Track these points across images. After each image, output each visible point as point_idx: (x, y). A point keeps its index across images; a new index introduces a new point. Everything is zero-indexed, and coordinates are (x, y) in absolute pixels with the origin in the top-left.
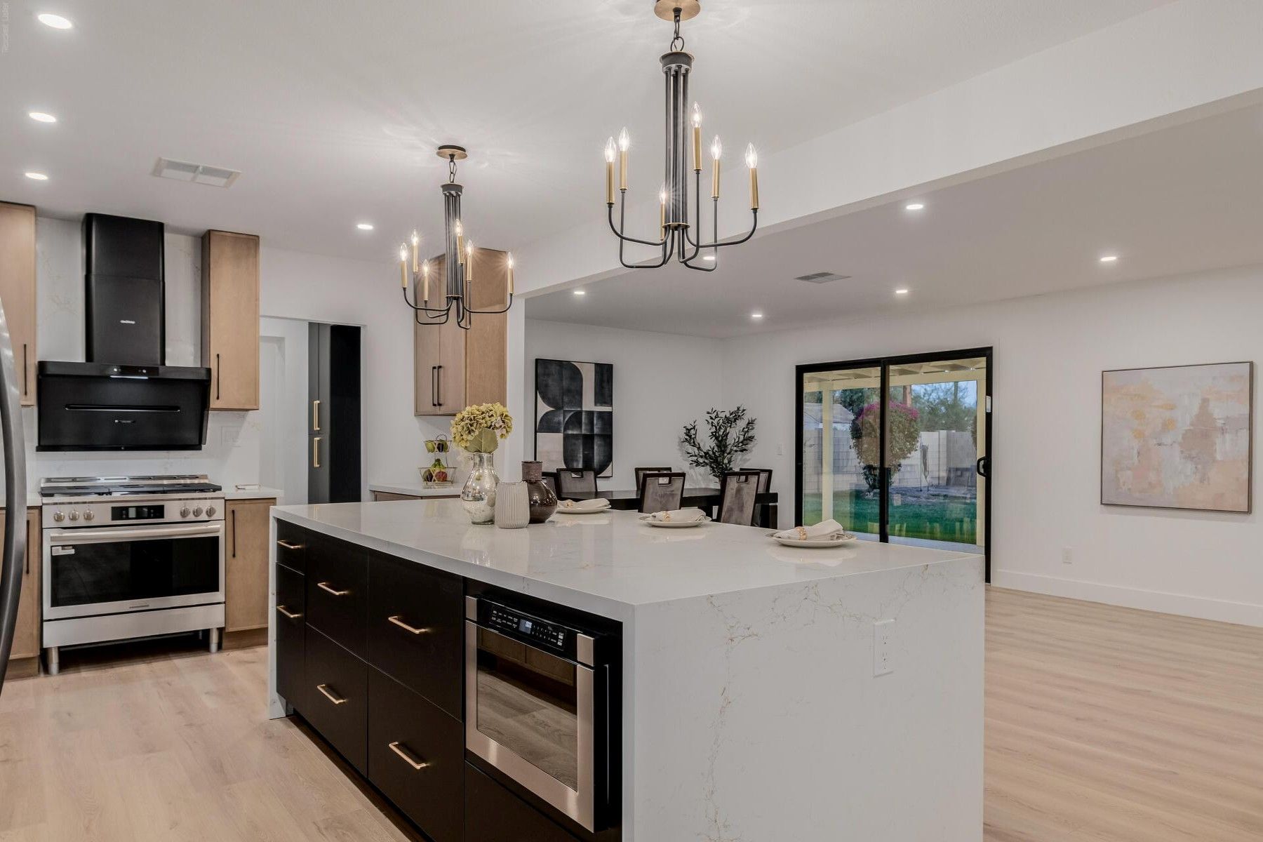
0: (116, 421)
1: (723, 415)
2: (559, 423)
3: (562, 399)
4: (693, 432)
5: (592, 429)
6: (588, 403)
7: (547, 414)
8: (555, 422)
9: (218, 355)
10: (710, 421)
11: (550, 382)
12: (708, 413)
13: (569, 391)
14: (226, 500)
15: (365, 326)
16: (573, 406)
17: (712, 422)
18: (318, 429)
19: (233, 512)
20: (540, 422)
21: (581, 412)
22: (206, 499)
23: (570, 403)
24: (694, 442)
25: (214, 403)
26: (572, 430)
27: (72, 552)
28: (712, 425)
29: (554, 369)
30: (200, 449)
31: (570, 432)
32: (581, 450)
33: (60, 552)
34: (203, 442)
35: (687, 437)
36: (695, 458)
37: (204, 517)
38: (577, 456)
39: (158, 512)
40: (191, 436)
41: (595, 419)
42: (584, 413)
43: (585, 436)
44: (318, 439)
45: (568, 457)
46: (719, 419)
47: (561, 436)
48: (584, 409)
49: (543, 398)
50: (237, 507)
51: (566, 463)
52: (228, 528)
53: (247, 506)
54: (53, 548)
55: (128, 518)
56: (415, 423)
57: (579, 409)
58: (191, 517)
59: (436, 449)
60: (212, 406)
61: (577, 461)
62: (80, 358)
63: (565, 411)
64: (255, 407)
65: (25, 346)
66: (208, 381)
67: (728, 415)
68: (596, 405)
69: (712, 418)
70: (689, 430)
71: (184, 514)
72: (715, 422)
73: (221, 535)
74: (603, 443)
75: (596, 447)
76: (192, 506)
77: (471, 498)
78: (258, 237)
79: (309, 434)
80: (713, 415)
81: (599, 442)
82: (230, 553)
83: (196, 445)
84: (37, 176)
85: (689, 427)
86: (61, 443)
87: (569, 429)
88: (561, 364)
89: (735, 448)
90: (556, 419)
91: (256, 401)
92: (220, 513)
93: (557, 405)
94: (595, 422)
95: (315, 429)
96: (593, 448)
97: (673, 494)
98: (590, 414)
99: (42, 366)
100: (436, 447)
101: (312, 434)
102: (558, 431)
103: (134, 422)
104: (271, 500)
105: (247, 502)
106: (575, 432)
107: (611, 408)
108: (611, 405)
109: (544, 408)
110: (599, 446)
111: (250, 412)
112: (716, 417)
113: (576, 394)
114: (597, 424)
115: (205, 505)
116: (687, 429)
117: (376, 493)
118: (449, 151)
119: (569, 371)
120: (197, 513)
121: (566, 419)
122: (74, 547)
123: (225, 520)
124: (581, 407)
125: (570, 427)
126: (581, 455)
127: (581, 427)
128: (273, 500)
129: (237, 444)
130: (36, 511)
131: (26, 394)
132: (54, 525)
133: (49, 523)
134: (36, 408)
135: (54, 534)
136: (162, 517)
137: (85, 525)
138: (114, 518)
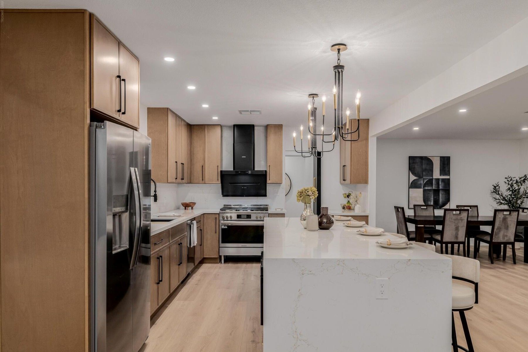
0: (242, 187)
1: (515, 179)
2: (421, 184)
3: (423, 173)
4: (497, 188)
5: (439, 187)
6: (437, 174)
7: (414, 180)
8: (419, 184)
9: (269, 166)
10: (507, 182)
11: (416, 166)
12: (506, 178)
13: (426, 170)
14: (269, 214)
16: (428, 177)
17: (508, 183)
20: (412, 183)
21: (432, 179)
22: (263, 213)
23: (427, 175)
24: (498, 193)
25: (268, 181)
26: (428, 187)
27: (227, 227)
28: (509, 184)
29: (418, 160)
31: (426, 188)
32: (433, 196)
33: (223, 227)
34: (267, 194)
35: (494, 190)
36: (498, 201)
37: (262, 219)
38: (430, 199)
39: (250, 216)
40: (262, 192)
41: (440, 182)
42: (434, 180)
43: (434, 190)
45: (426, 199)
46: (512, 181)
47: (422, 190)
48: (434, 177)
49: (413, 173)
51: (424, 201)
55: (241, 218)
56: (339, 187)
57: (431, 178)
58: (259, 219)
59: (347, 197)
60: (268, 182)
61: (430, 201)
62: (232, 169)
63: (424, 179)
64: (281, 182)
65: (218, 166)
66: (267, 174)
67: (518, 179)
68: (440, 175)
69: (508, 181)
70: (495, 187)
71: (257, 218)
72: (510, 183)
74: (444, 193)
75: (440, 195)
76: (259, 215)
77: (302, 219)
78: (282, 125)
80: (509, 180)
81: (442, 193)
83: (265, 195)
84: (215, 118)
85: (495, 185)
86: (229, 194)
87: (426, 187)
88: (421, 158)
89: (523, 196)
90: (419, 183)
91: (281, 180)
93: (420, 177)
94: (440, 183)
96: (439, 195)
97: (462, 219)
98: (438, 180)
99: (221, 171)
102: (420, 188)
103: (247, 188)
105: (275, 214)
106: (429, 188)
107: (449, 177)
108: (449, 175)
109: (413, 178)
110: (442, 194)
111: (279, 184)
112: (511, 180)
113: (431, 171)
114: (441, 185)
115: (263, 215)
116: (494, 186)
118: (312, 96)
119: (427, 161)
120: (260, 217)
121: (424, 182)
122: (227, 226)
124: (432, 176)
125: (427, 186)
126: (433, 199)
127: (432, 186)
128: (284, 214)
129: (278, 195)
130: (218, 215)
131: (218, 180)
132: (222, 219)
133: (221, 218)
134: (220, 184)
135: (222, 222)
136: (250, 218)
137: (230, 220)
138: (238, 218)
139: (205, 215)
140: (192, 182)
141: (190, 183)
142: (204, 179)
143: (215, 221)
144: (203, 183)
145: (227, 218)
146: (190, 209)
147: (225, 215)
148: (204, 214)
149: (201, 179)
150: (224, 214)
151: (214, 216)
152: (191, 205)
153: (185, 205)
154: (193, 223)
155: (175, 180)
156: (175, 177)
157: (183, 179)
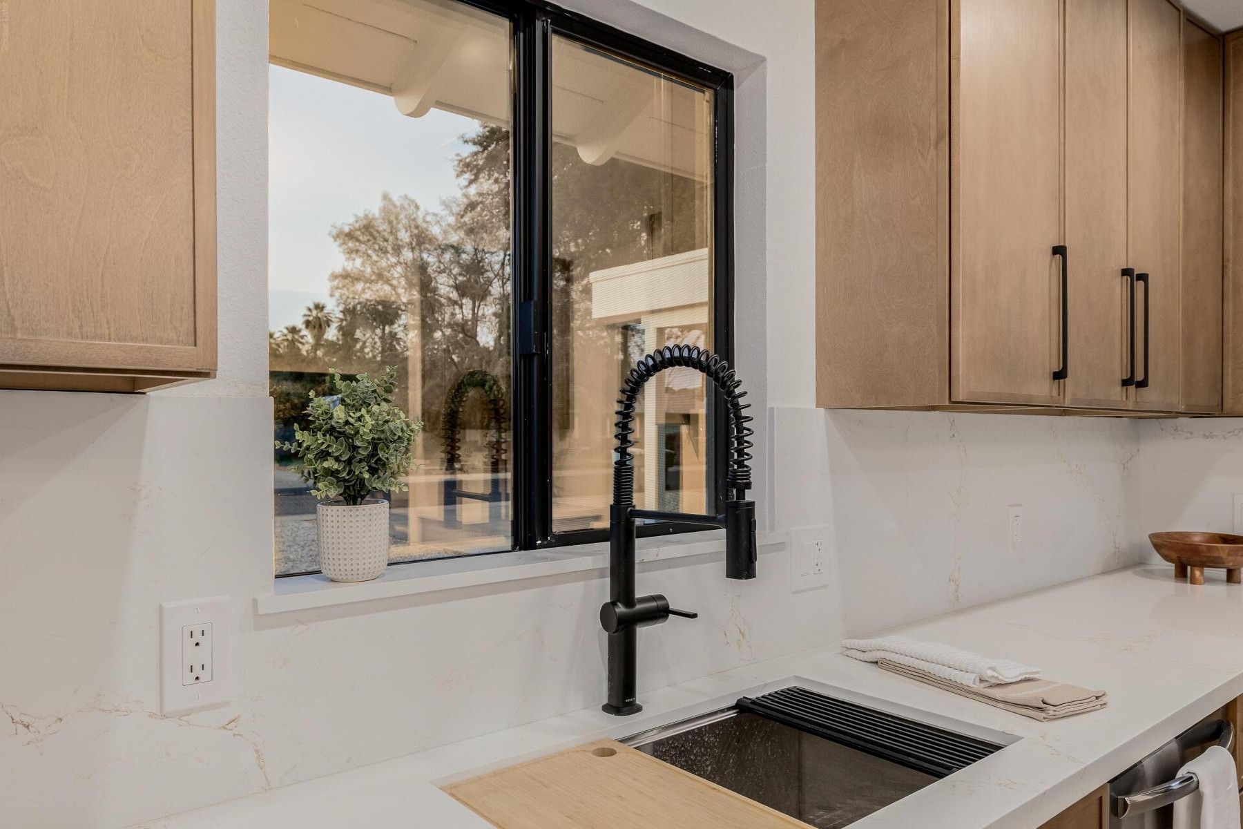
140: (1226, 406)
146: (1212, 580)
152: (1224, 555)
153: (1174, 555)
154: (1194, 785)
155: (1122, 389)
156: (1119, 373)
157: (1143, 384)
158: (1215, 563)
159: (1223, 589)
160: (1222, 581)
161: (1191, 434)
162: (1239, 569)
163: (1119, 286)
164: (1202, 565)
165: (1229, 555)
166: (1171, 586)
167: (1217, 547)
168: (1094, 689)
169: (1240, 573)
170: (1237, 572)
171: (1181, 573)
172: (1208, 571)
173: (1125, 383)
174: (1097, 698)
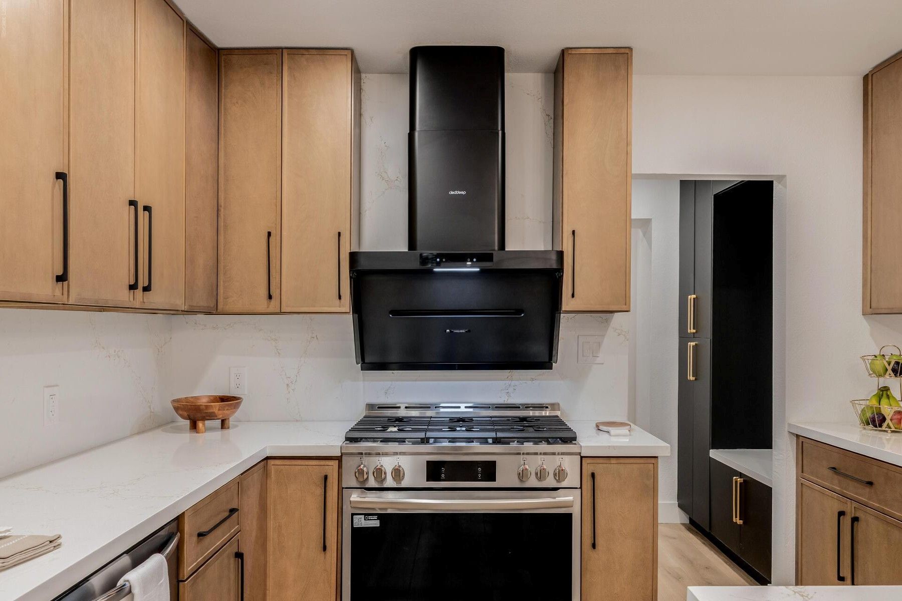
0: (448, 331)
9: (574, 232)
14: (582, 457)
15: (782, 178)
18: (694, 331)
19: (593, 475)
22: (554, 454)
25: (567, 303)
27: (376, 523)
30: (550, 368)
33: (361, 522)
34: (554, 359)
37: (550, 482)
39: (488, 470)
40: (538, 349)
44: (693, 344)
50: (599, 469)
52: (584, 501)
53: (614, 466)
54: (354, 517)
55: (446, 479)
56: (863, 325)
58: (533, 482)
59: (890, 371)
60: (564, 307)
62: (402, 247)
64: (624, 308)
65: (339, 234)
66: (560, 270)
71: (522, 476)
73: (576, 511)
76: (535, 464)
78: (630, 49)
79: (680, 337)
82: (588, 542)
83: (545, 364)
86: (389, 360)
91: (626, 298)
92: (572, 479)
95: (689, 331)
99: (355, 258)
100: (890, 368)
101: (684, 337)
103: (469, 331)
104: (649, 460)
105: (613, 461)
111: (616, 314)
115: (550, 464)
117: (801, 439)
120: (541, 475)
122: (381, 517)
123: (581, 488)
128: (653, 461)
129: (598, 360)
130: (335, 463)
131: (340, 298)
132: (354, 484)
133: (350, 480)
134: (350, 317)
135: (355, 497)
136: (493, 479)
137: (395, 485)
138: (430, 478)
139: (271, 462)
140: (220, 306)
141: (213, 310)
142: (275, 292)
143: (319, 491)
144: (271, 310)
145: (379, 473)
146: (211, 429)
147: (371, 464)
148: (268, 458)
149: (263, 292)
150: (366, 460)
151: (316, 470)
152: (216, 410)
153: (185, 414)
154: (127, 590)
155: (130, 292)
156: (127, 278)
157: (147, 289)
158: (211, 416)
159: (218, 434)
160: (218, 428)
161: (205, 326)
162: (228, 419)
163: (127, 213)
164: (204, 419)
165: (219, 410)
166: (187, 436)
167: (211, 405)
168: (51, 534)
169: (229, 421)
170: (227, 421)
171: (194, 426)
172: (208, 423)
173: (133, 287)
174: (51, 542)
